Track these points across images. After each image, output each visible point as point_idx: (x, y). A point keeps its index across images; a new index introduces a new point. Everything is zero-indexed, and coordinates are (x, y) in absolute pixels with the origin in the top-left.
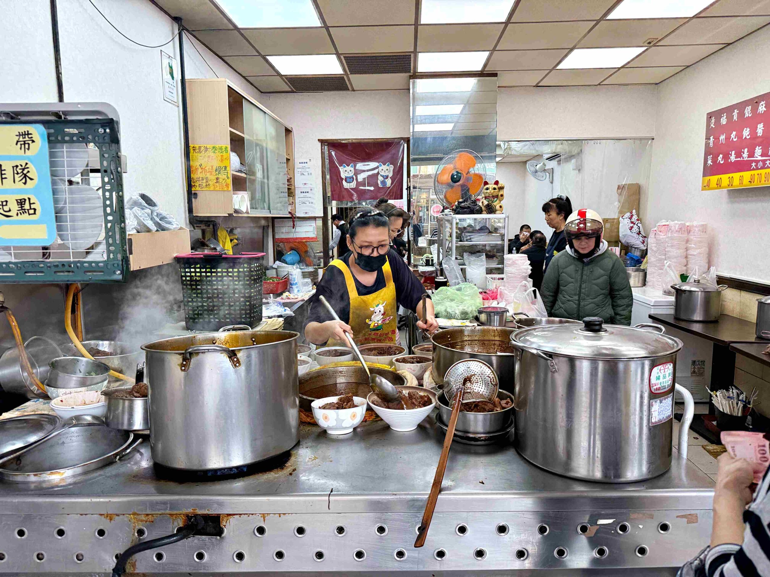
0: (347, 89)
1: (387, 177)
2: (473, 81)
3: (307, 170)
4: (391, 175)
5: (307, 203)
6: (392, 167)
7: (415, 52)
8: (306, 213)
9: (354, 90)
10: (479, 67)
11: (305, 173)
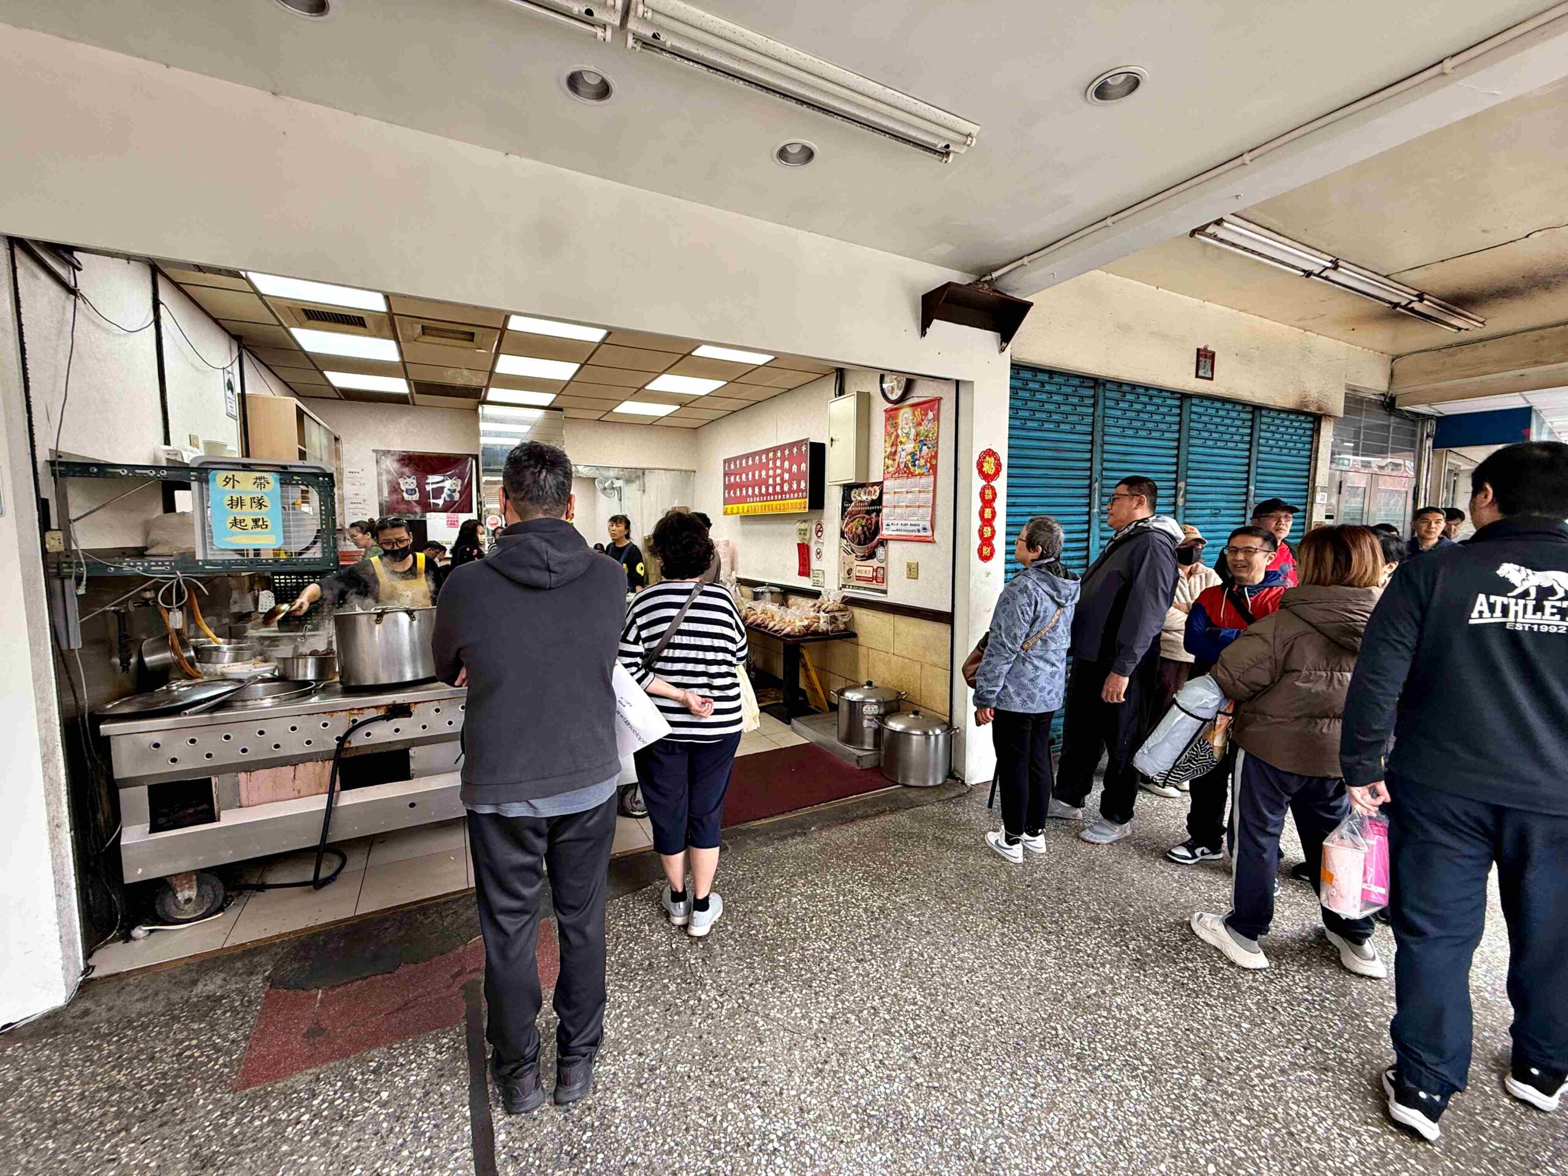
0: (408, 403)
1: (454, 491)
2: (541, 412)
3: (359, 480)
4: (459, 489)
6: (459, 482)
7: (487, 388)
9: (414, 404)
10: (547, 404)
11: (355, 484)
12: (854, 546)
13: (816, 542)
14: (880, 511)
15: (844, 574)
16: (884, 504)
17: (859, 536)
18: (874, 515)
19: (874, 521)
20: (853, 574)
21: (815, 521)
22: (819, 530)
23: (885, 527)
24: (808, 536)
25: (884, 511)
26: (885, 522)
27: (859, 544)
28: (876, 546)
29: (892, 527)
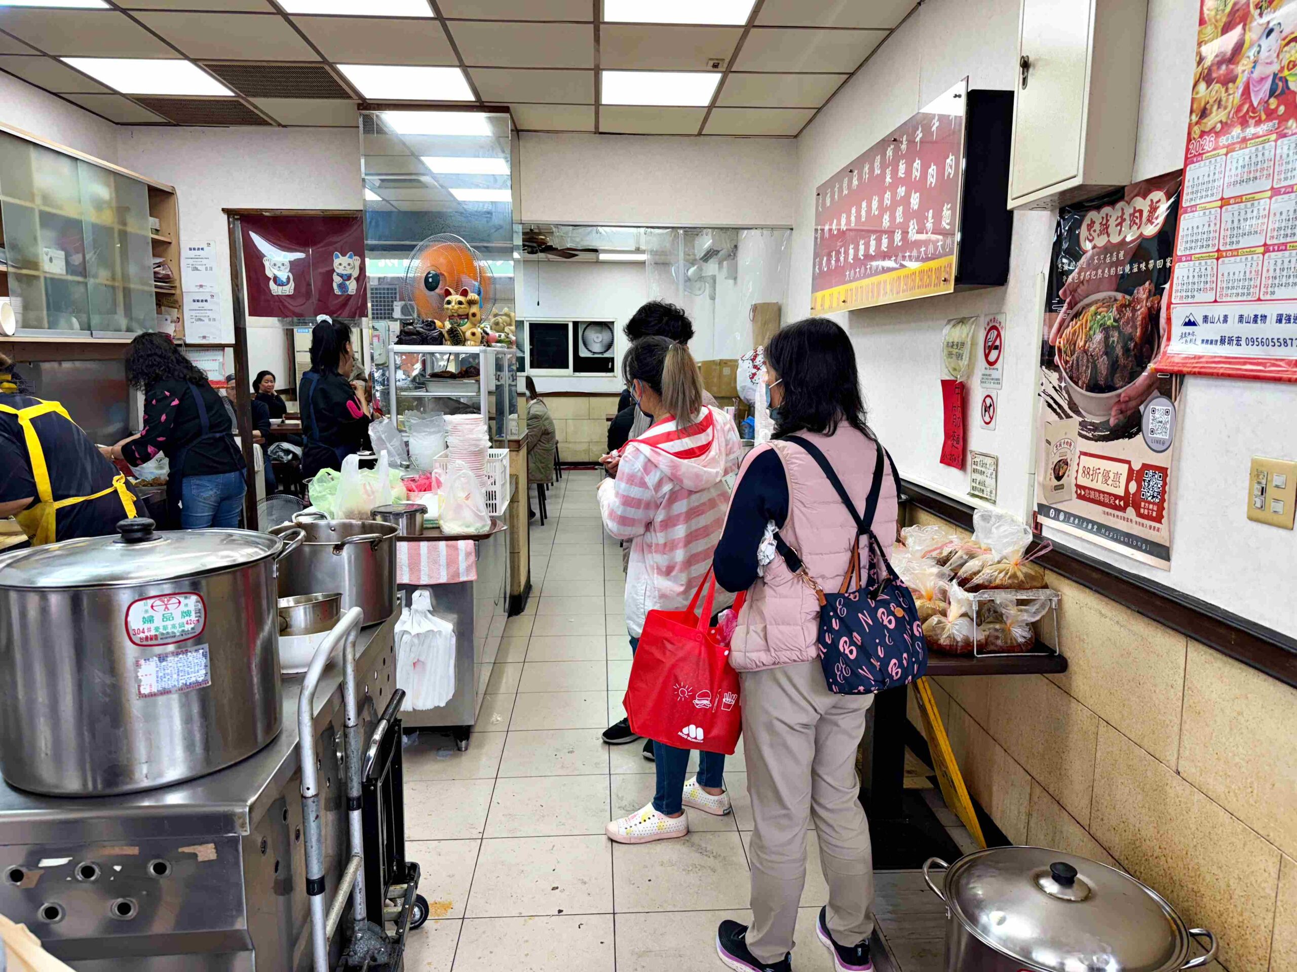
1: (349, 277)
3: (205, 261)
4: (356, 273)
5: (206, 320)
6: (357, 261)
8: (204, 337)
11: (199, 267)
12: (1080, 394)
13: (986, 378)
14: (1166, 274)
15: (1045, 476)
16: (1181, 249)
17: (1092, 360)
18: (1142, 292)
19: (1141, 310)
20: (1069, 480)
21: (983, 321)
22: (993, 347)
23: (1177, 328)
24: (965, 362)
25: (1180, 272)
26: (1179, 315)
27: (1094, 387)
28: (1144, 395)
29: (1202, 331)
